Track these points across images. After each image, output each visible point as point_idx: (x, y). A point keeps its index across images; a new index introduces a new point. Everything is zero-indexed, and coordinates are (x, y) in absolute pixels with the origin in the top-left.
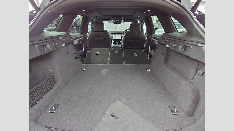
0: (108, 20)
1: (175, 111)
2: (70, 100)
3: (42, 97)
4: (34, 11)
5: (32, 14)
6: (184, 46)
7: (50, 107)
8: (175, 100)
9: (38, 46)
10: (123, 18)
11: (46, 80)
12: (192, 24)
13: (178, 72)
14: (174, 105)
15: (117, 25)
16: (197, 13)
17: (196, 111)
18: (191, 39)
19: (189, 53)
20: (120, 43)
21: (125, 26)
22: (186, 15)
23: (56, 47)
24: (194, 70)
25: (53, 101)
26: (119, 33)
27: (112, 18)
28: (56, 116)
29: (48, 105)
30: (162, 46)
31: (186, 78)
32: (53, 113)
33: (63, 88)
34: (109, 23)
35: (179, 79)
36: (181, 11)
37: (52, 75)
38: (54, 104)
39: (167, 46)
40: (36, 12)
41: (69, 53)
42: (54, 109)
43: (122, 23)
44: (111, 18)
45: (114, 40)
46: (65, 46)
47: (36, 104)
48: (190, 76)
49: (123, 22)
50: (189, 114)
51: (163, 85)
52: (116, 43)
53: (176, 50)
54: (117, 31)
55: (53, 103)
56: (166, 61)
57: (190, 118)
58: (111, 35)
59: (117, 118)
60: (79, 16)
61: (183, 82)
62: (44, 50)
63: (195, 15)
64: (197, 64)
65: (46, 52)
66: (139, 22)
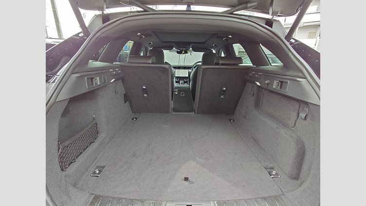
0: (170, 48)
1: (274, 173)
2: (120, 160)
3: (81, 153)
4: (81, 32)
5: (78, 38)
6: (280, 81)
7: (91, 170)
8: (273, 160)
9: (87, 79)
10: (191, 46)
11: (87, 128)
12: (288, 55)
13: (274, 119)
14: (271, 165)
15: (182, 56)
16: (293, 41)
17: (302, 170)
18: (288, 73)
19: (286, 90)
20: (186, 82)
21: (195, 58)
22: (279, 44)
23: (105, 82)
24: (295, 114)
25: (95, 162)
26: (185, 68)
27: (176, 45)
28: (103, 180)
29: (89, 167)
30: (251, 84)
31: (286, 126)
32: (98, 176)
33: (107, 144)
34: (171, 53)
35: (277, 128)
36: (274, 39)
37: (95, 122)
38: (97, 165)
39: (258, 83)
40: (83, 35)
41: (117, 92)
42: (97, 172)
43: (189, 53)
44: (174, 45)
45: (177, 77)
46: (114, 81)
47: (75, 162)
48: (291, 123)
49: (191, 52)
50: (294, 176)
51: (255, 141)
52: (181, 82)
53: (269, 88)
54: (182, 64)
55: (95, 164)
56: (257, 105)
57: (295, 182)
58: (174, 70)
59: (193, 183)
60: (131, 41)
61: (283, 132)
62: (92, 84)
63: (291, 44)
64: (297, 104)
65: (94, 87)
66: (214, 52)
